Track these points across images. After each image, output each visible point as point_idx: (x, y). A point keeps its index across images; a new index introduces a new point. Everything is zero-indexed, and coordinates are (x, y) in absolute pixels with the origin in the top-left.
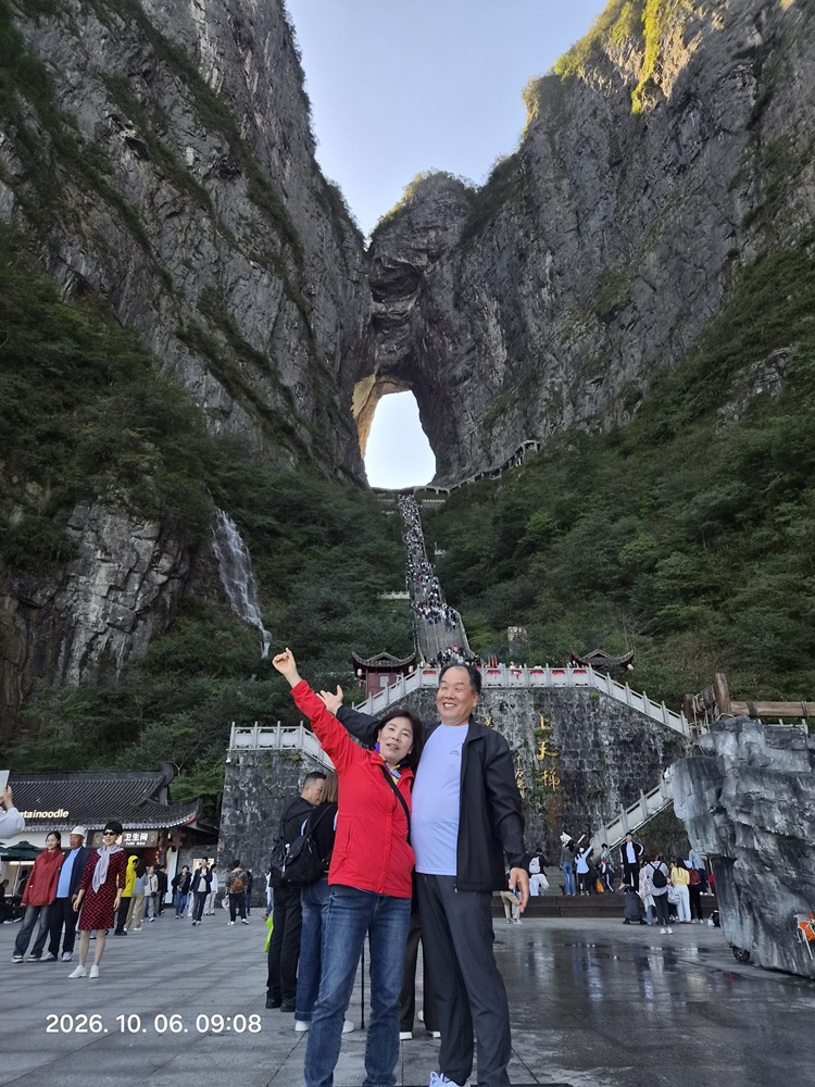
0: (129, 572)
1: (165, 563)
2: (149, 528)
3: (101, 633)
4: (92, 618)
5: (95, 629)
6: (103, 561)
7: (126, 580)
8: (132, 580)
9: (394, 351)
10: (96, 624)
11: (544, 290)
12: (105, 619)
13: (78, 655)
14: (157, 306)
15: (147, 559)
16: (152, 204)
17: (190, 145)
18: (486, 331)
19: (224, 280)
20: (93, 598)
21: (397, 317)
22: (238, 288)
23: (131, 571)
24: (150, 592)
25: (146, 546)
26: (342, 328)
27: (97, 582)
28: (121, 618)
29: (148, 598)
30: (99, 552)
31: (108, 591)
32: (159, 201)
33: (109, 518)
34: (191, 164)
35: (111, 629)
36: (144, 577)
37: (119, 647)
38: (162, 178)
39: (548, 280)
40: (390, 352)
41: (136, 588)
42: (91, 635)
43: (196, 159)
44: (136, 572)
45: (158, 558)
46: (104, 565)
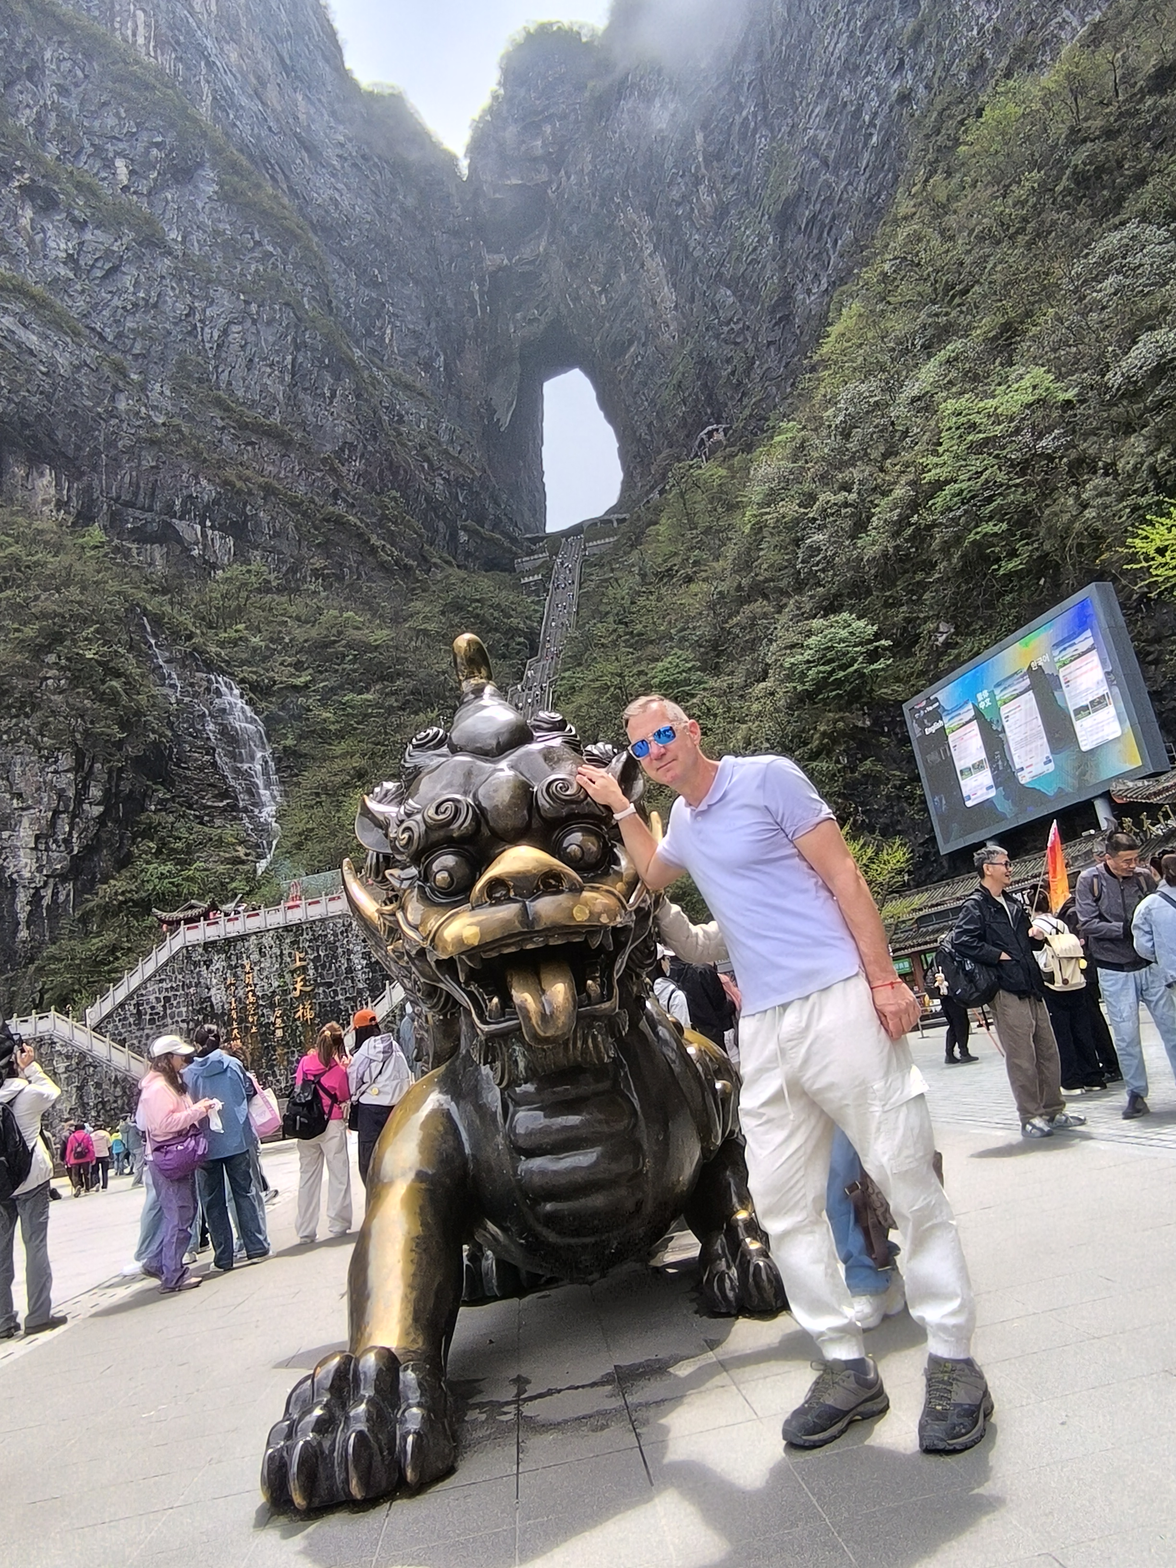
0: (53, 815)
1: (95, 792)
2: (66, 761)
3: (41, 887)
4: (27, 874)
5: (33, 885)
6: (23, 809)
7: (53, 823)
8: (59, 822)
9: (536, 320)
10: (32, 880)
11: (702, 188)
12: (42, 871)
13: (22, 916)
14: (112, 414)
15: (71, 793)
16: (76, 269)
17: (117, 154)
18: (642, 266)
19: (207, 337)
20: (21, 853)
21: (528, 268)
22: (230, 338)
23: (56, 813)
24: (86, 829)
25: (66, 780)
26: (438, 314)
27: (22, 834)
28: (59, 866)
29: (86, 836)
30: (15, 801)
31: (36, 843)
32: (85, 261)
33: (18, 759)
34: (126, 183)
35: (51, 880)
36: (74, 816)
37: (68, 895)
38: (82, 226)
39: (703, 170)
40: (531, 322)
41: (67, 829)
42: (32, 891)
43: (132, 173)
44: (63, 812)
45: (86, 788)
46: (24, 813)
